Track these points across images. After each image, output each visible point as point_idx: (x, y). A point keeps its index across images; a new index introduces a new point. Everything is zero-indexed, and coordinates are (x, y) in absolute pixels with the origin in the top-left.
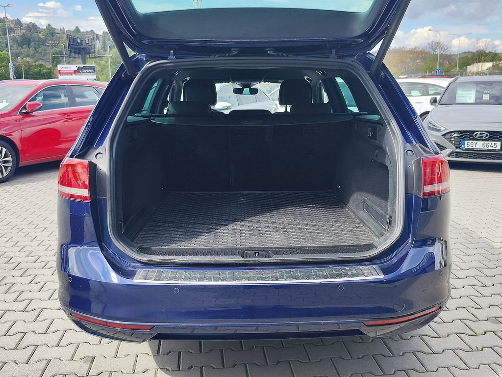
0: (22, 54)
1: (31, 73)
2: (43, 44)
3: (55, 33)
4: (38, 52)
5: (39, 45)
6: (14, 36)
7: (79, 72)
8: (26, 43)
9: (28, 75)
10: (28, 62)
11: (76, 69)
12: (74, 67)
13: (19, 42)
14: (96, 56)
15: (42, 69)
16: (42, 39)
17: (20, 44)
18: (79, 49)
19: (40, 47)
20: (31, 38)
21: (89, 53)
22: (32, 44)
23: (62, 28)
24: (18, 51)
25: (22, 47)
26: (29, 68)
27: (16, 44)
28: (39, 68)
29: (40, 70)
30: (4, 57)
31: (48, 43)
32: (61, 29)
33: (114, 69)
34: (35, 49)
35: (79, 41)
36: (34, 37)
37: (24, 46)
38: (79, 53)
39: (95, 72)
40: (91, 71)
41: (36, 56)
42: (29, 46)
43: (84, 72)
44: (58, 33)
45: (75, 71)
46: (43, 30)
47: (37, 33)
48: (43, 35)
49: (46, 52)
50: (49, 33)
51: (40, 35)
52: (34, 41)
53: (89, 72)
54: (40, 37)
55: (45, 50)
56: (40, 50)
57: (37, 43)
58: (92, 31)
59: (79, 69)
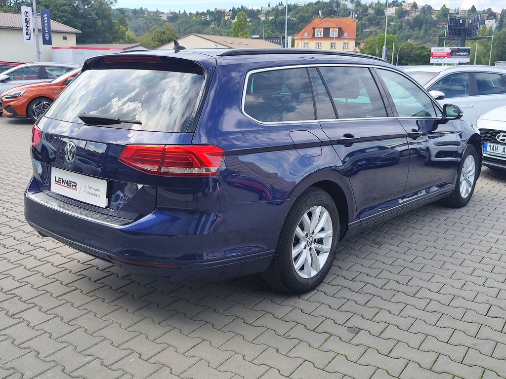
0: (412, 36)
1: (412, 55)
2: (435, 26)
3: (449, 13)
4: (428, 34)
5: (430, 27)
6: (408, 19)
7: (452, 55)
8: (417, 25)
9: (409, 57)
10: (411, 45)
11: (450, 51)
12: (447, 50)
13: (411, 25)
14: (477, 37)
15: (423, 51)
16: (434, 21)
17: (412, 26)
18: (460, 30)
19: (431, 29)
20: (424, 20)
21: (470, 34)
22: (424, 26)
23: (457, 8)
24: (409, 34)
25: (413, 30)
26: (411, 50)
27: (409, 27)
28: (420, 50)
29: (421, 52)
30: (390, 40)
31: (440, 25)
32: (455, 9)
33: (500, 50)
34: (426, 31)
35: (461, 22)
36: (427, 19)
37: (416, 28)
38: (459, 35)
39: (469, 54)
40: (465, 54)
41: (425, 38)
42: (420, 28)
43: (458, 55)
44: (452, 14)
45: (448, 53)
46: (437, 11)
47: (431, 14)
48: (436, 17)
49: (436, 34)
50: (443, 14)
51: (433, 16)
52: (426, 23)
53: (463, 55)
54: (433, 19)
55: (436, 32)
56: (430, 32)
57: (429, 25)
58: (490, 10)
59: (452, 51)
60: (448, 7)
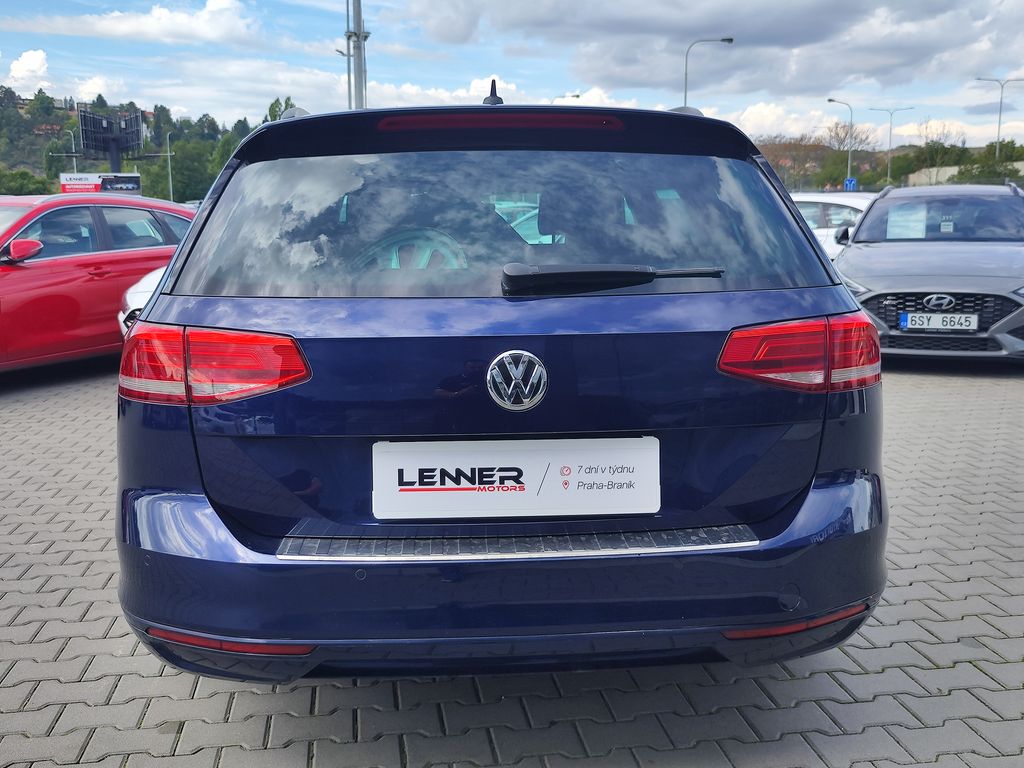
1: (3, 190)
2: (29, 131)
3: (54, 108)
4: (17, 147)
5: (19, 132)
7: (106, 188)
11: (99, 181)
12: (94, 178)
14: (140, 154)
15: (25, 182)
16: (26, 121)
18: (105, 141)
19: (21, 138)
20: (3, 118)
21: (126, 149)
22: (5, 130)
23: (68, 98)
28: (20, 181)
29: (22, 184)
31: (39, 130)
32: (66, 100)
33: (180, 182)
34: (12, 141)
35: (105, 124)
36: (9, 117)
38: (106, 149)
39: (139, 188)
40: (130, 186)
41: (12, 156)
43: (117, 189)
44: (60, 109)
45: (96, 186)
46: (27, 102)
47: (15, 107)
48: (26, 113)
49: (34, 147)
50: (42, 108)
51: (22, 112)
52: (8, 124)
53: (127, 189)
54: (21, 116)
55: (32, 144)
56: (21, 143)
57: (15, 130)
58: (132, 104)
59: (104, 181)
60: (49, 94)
